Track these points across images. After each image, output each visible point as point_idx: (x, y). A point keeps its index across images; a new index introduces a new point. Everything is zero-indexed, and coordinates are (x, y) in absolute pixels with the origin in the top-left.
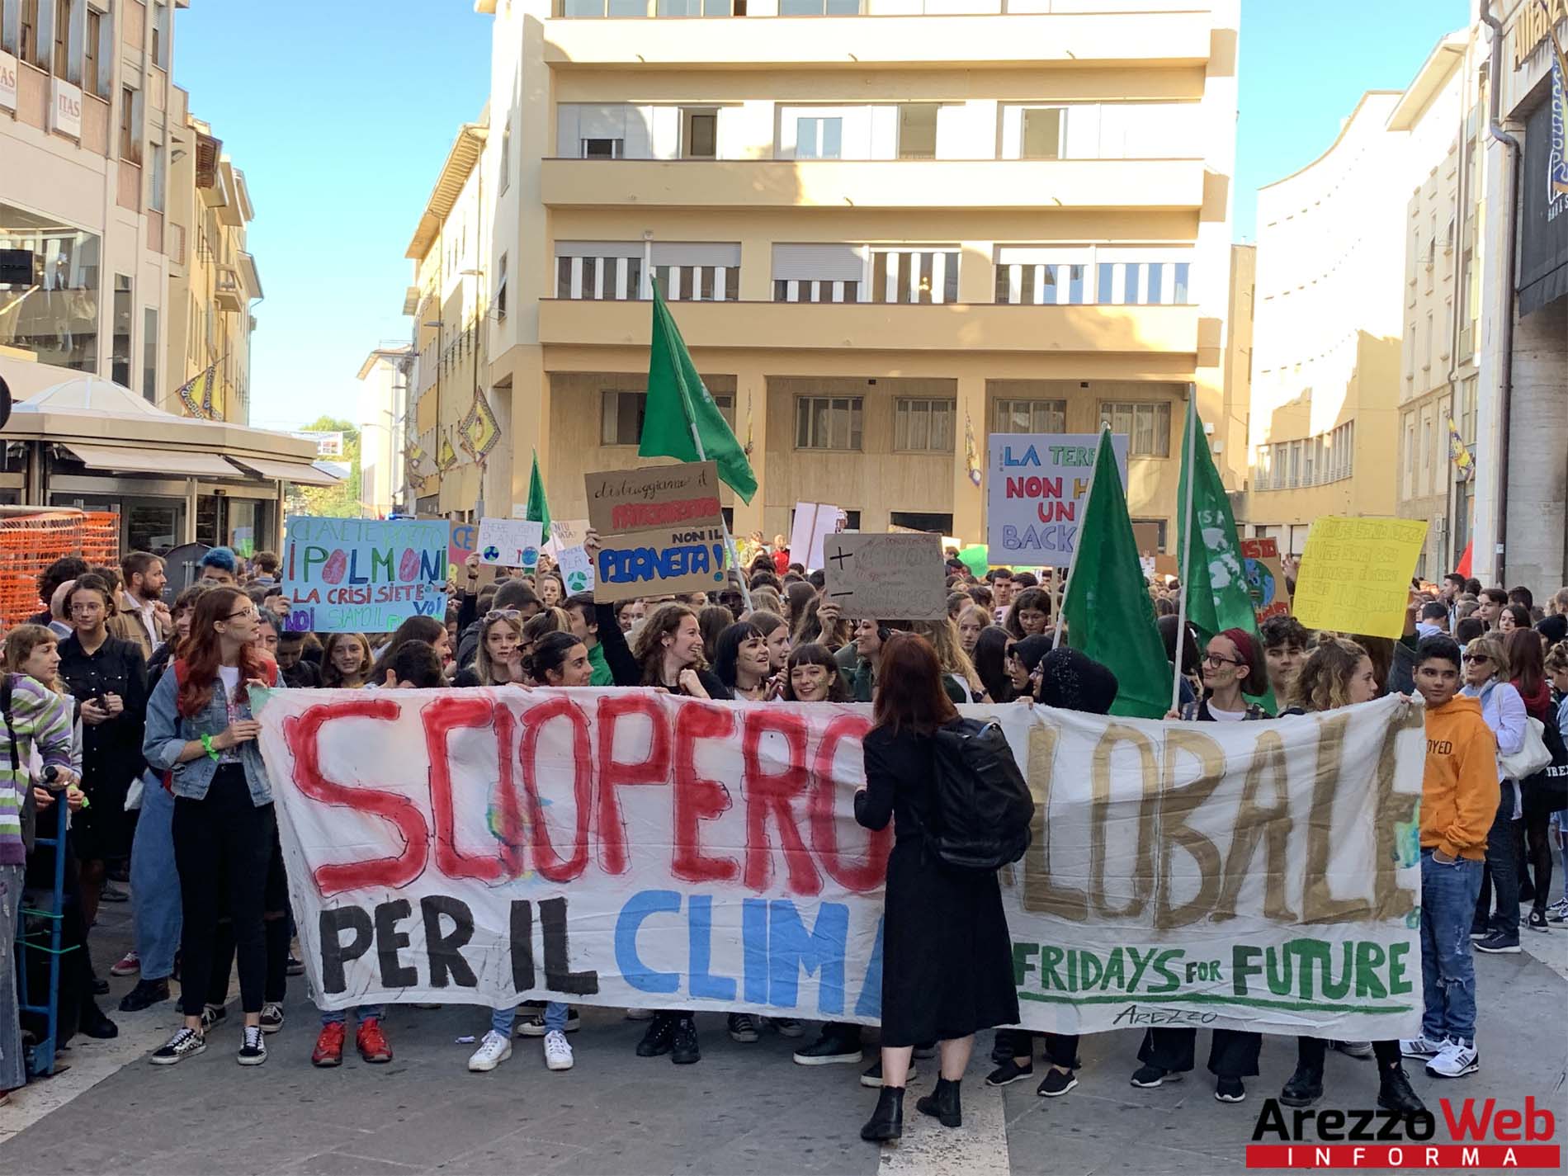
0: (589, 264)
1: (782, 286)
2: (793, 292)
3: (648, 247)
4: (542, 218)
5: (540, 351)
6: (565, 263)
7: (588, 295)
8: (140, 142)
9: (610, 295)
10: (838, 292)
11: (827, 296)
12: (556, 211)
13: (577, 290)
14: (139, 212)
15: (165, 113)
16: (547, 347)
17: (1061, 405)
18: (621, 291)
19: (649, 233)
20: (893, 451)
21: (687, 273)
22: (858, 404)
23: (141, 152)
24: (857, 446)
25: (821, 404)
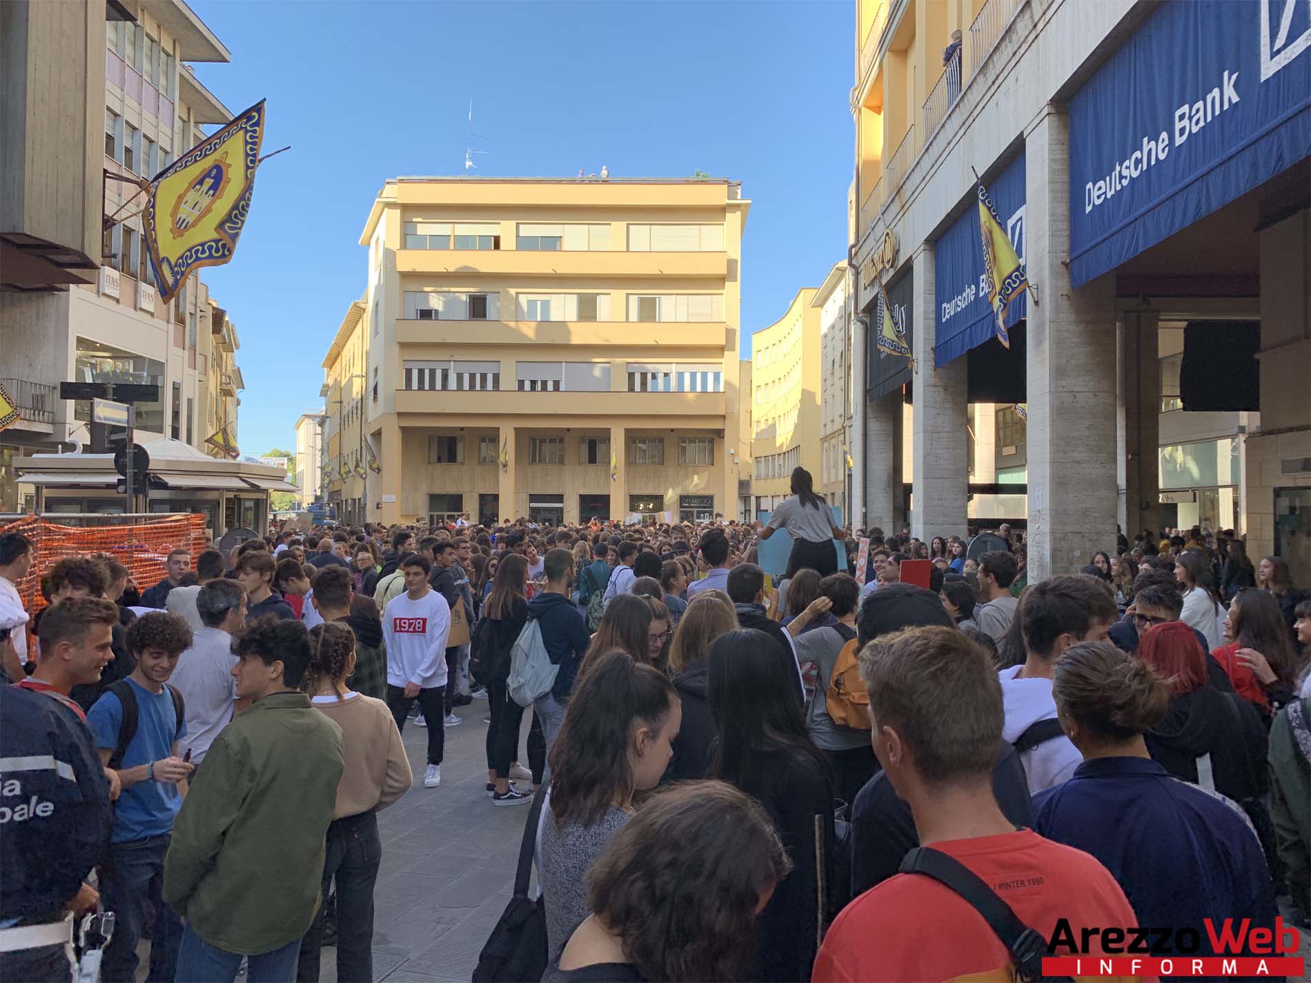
0: (421, 372)
1: (521, 383)
2: (527, 386)
3: (452, 363)
4: (397, 349)
5: (396, 417)
6: (409, 373)
7: (421, 388)
8: (184, 313)
9: (432, 388)
10: (550, 386)
11: (544, 388)
12: (404, 345)
13: (415, 385)
14: (184, 349)
15: (196, 298)
16: (400, 414)
17: (661, 440)
18: (439, 386)
19: (452, 356)
20: (579, 464)
21: (472, 376)
22: (561, 441)
23: (185, 318)
24: (562, 462)
25: (543, 441)
